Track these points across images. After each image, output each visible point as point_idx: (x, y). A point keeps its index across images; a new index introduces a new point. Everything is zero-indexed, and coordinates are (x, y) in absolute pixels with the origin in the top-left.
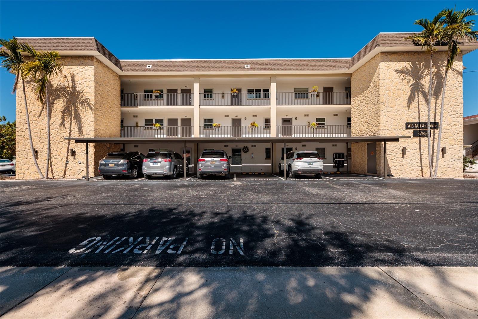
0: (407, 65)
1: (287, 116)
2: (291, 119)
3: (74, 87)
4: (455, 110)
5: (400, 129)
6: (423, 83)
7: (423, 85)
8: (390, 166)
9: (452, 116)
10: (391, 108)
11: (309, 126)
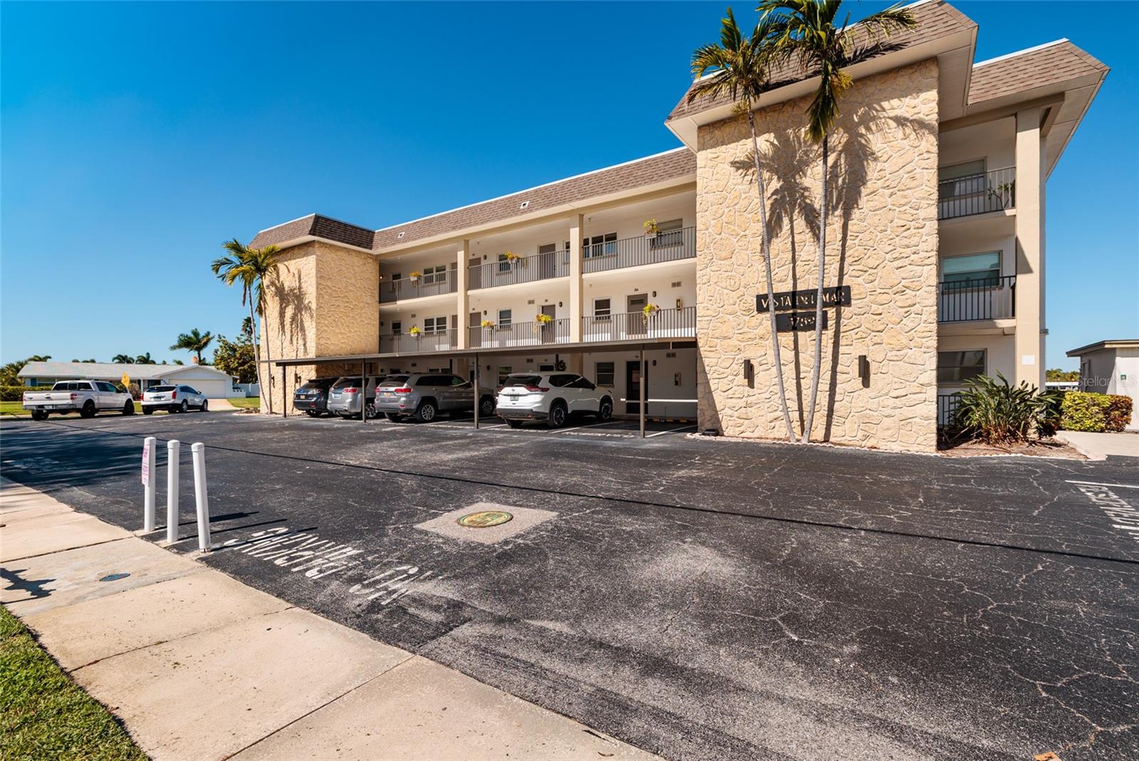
0: (765, 143)
1: (636, 290)
2: (646, 295)
3: (300, 288)
4: (905, 242)
5: (744, 313)
6: (806, 182)
7: (806, 189)
8: (718, 409)
9: (897, 264)
10: (723, 262)
11: (679, 308)
